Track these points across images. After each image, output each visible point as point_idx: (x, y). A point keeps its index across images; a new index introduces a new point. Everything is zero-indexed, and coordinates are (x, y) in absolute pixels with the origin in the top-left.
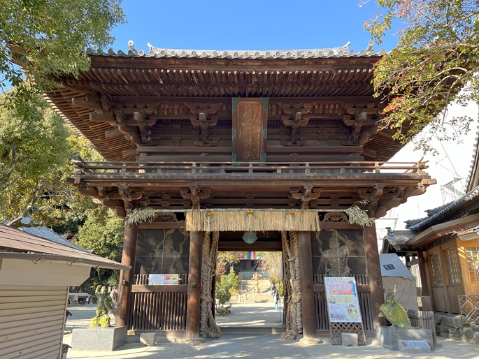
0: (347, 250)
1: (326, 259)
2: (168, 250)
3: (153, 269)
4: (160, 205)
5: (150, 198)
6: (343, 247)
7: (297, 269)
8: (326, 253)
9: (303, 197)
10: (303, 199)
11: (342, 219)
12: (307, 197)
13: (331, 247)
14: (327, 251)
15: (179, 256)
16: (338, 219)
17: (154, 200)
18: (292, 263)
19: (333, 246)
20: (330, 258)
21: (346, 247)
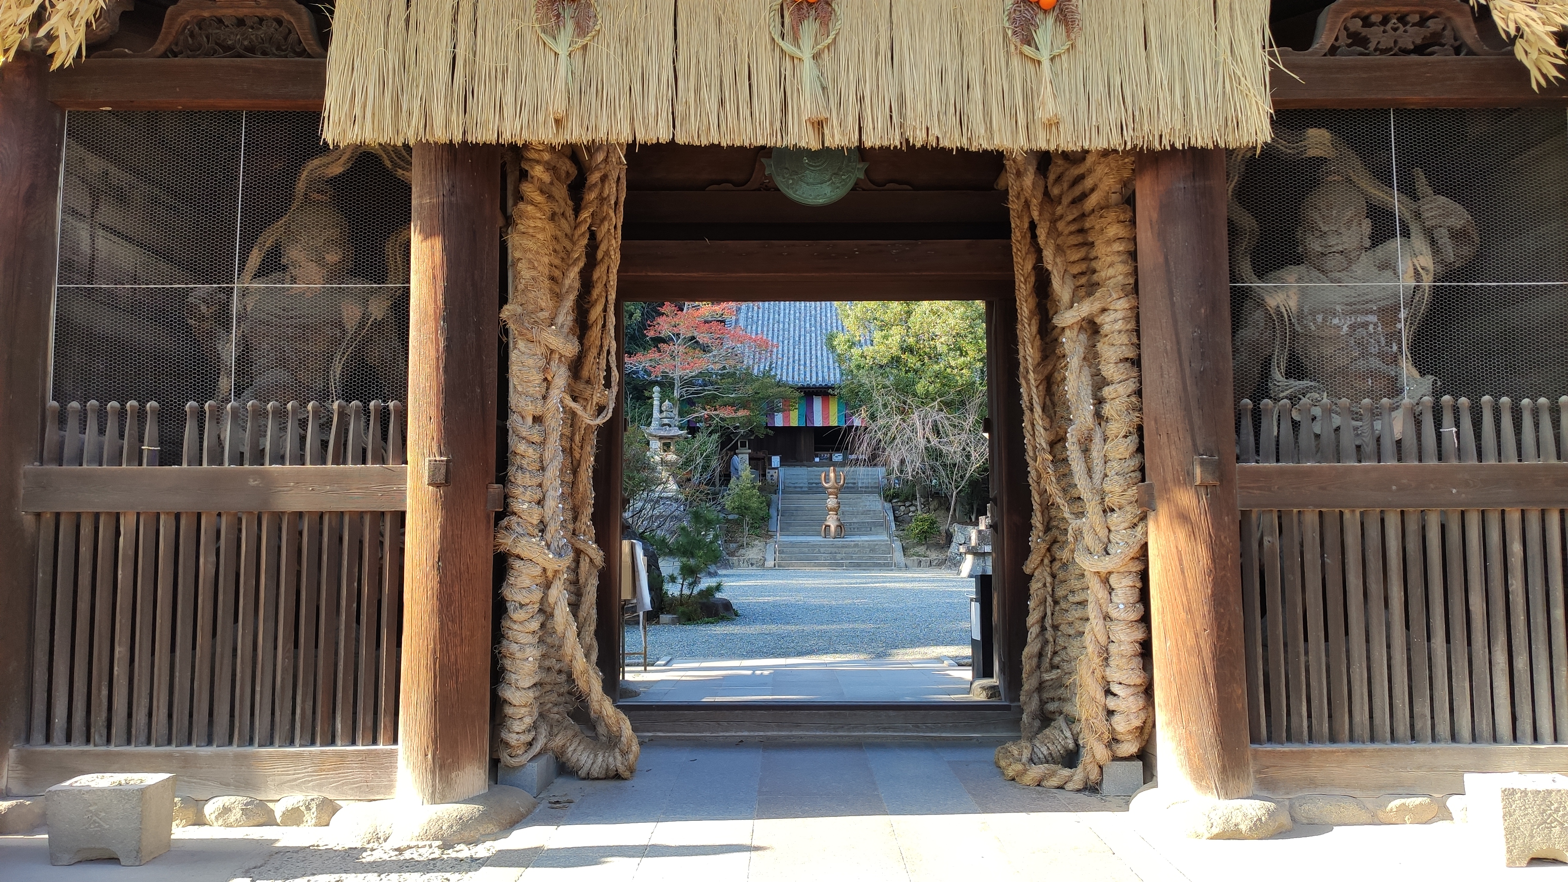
0: (1426, 260)
1: (1275, 320)
6: (1392, 244)
7: (1110, 370)
13: (1315, 246)
14: (1292, 274)
16: (1411, 36)
18: (1083, 337)
19: (1333, 241)
20: (1313, 313)
21: (1419, 242)
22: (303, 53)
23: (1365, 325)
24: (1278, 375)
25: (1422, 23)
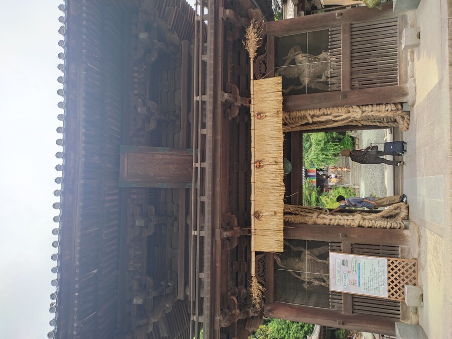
0: (300, 56)
2: (300, 264)
3: (323, 284)
4: (246, 274)
5: (237, 286)
6: (296, 61)
8: (304, 81)
9: (236, 104)
10: (239, 104)
11: (263, 61)
12: (236, 99)
14: (301, 79)
15: (307, 252)
16: (263, 66)
17: (239, 280)
18: (314, 118)
19: (296, 73)
20: (310, 75)
21: (297, 57)
22: (265, 257)
23: (312, 66)
24: (322, 80)
25: (261, 64)
